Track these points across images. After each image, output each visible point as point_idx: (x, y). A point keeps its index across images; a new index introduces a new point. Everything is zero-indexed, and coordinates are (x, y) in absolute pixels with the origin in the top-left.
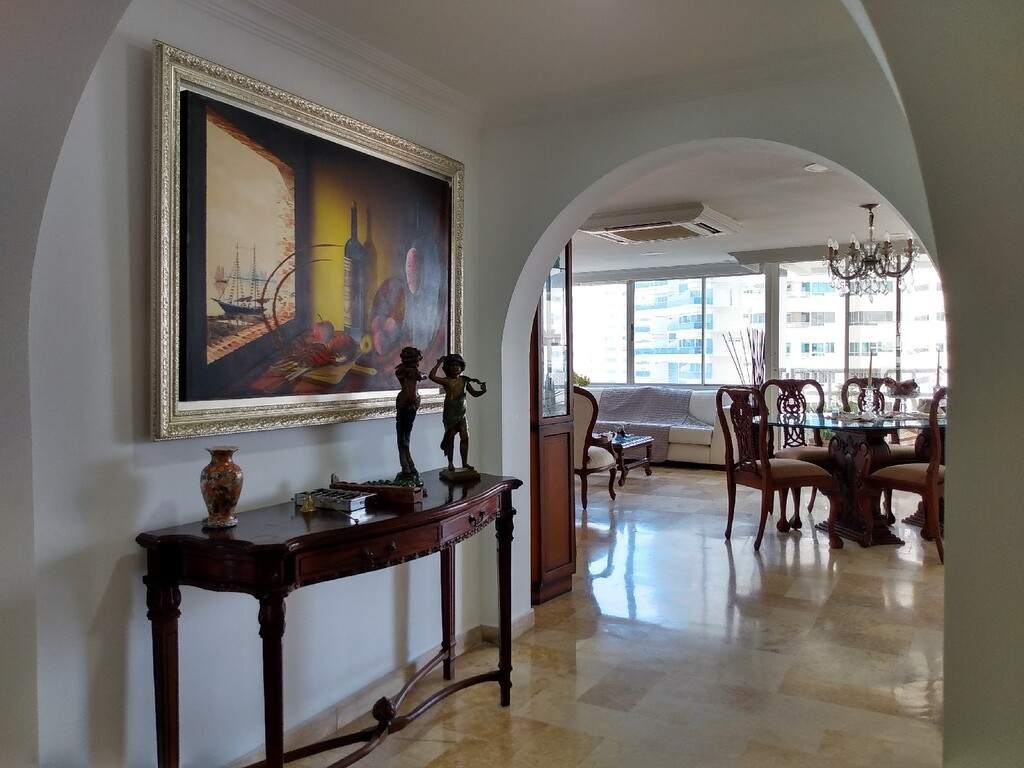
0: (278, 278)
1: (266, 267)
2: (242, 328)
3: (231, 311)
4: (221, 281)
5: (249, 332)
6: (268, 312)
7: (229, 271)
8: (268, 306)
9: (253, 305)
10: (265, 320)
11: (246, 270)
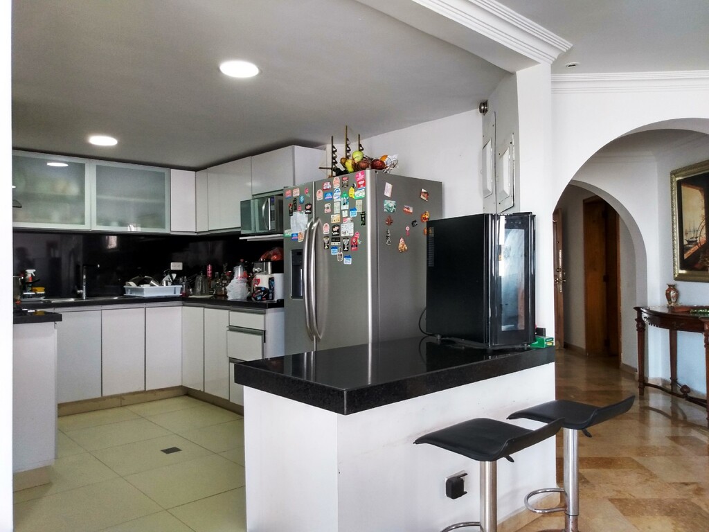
0: (700, 229)
1: (697, 226)
2: (691, 248)
3: (690, 242)
4: (687, 234)
5: (694, 249)
6: (698, 241)
7: (688, 230)
8: (698, 239)
9: (694, 239)
10: (697, 244)
11: (692, 229)
